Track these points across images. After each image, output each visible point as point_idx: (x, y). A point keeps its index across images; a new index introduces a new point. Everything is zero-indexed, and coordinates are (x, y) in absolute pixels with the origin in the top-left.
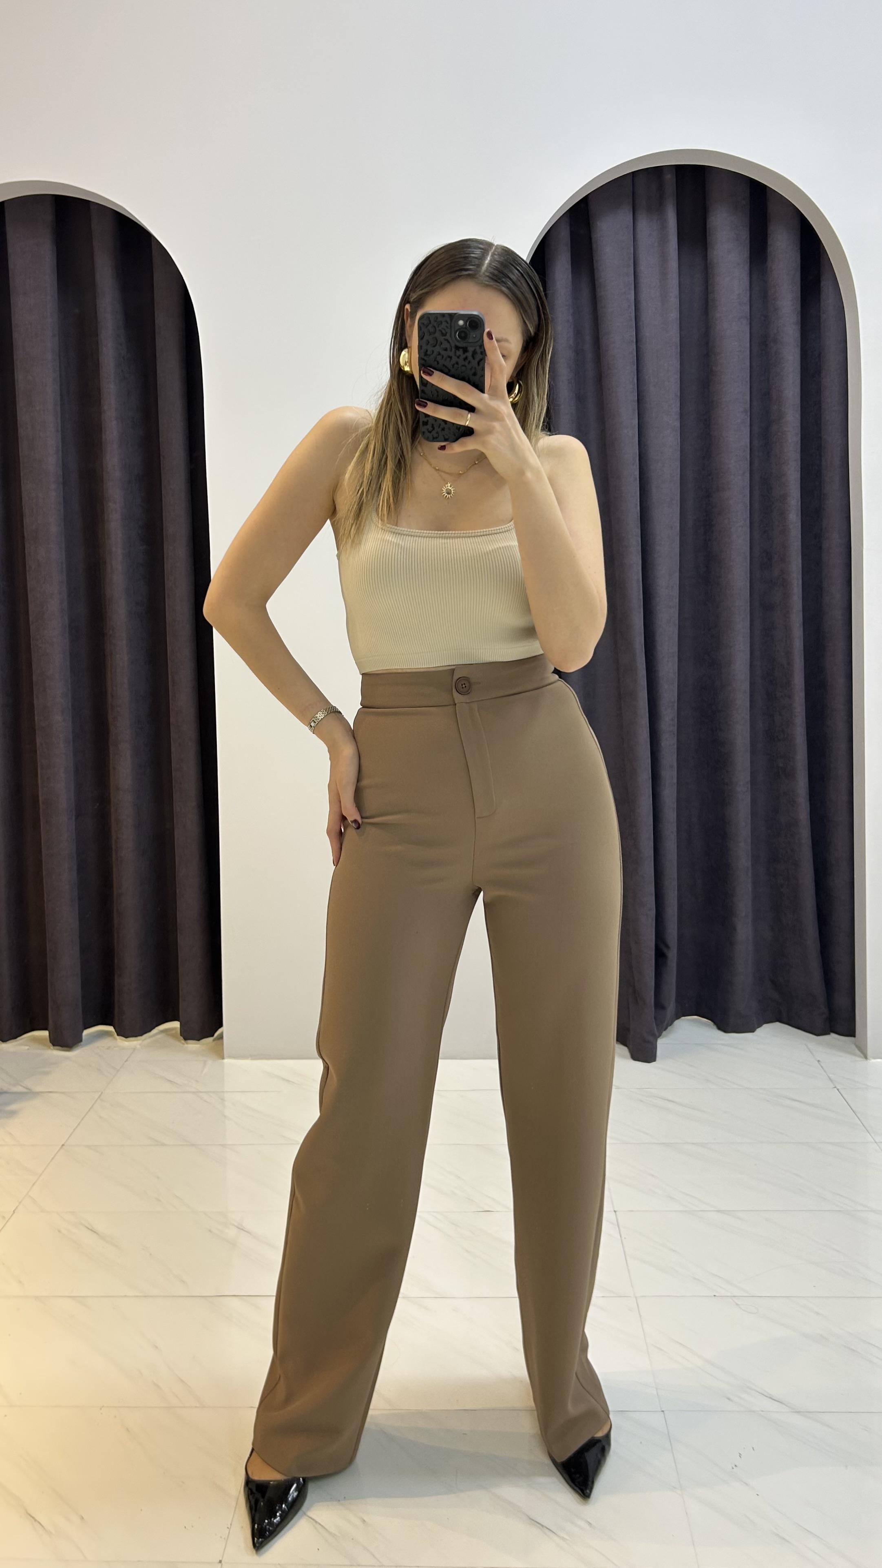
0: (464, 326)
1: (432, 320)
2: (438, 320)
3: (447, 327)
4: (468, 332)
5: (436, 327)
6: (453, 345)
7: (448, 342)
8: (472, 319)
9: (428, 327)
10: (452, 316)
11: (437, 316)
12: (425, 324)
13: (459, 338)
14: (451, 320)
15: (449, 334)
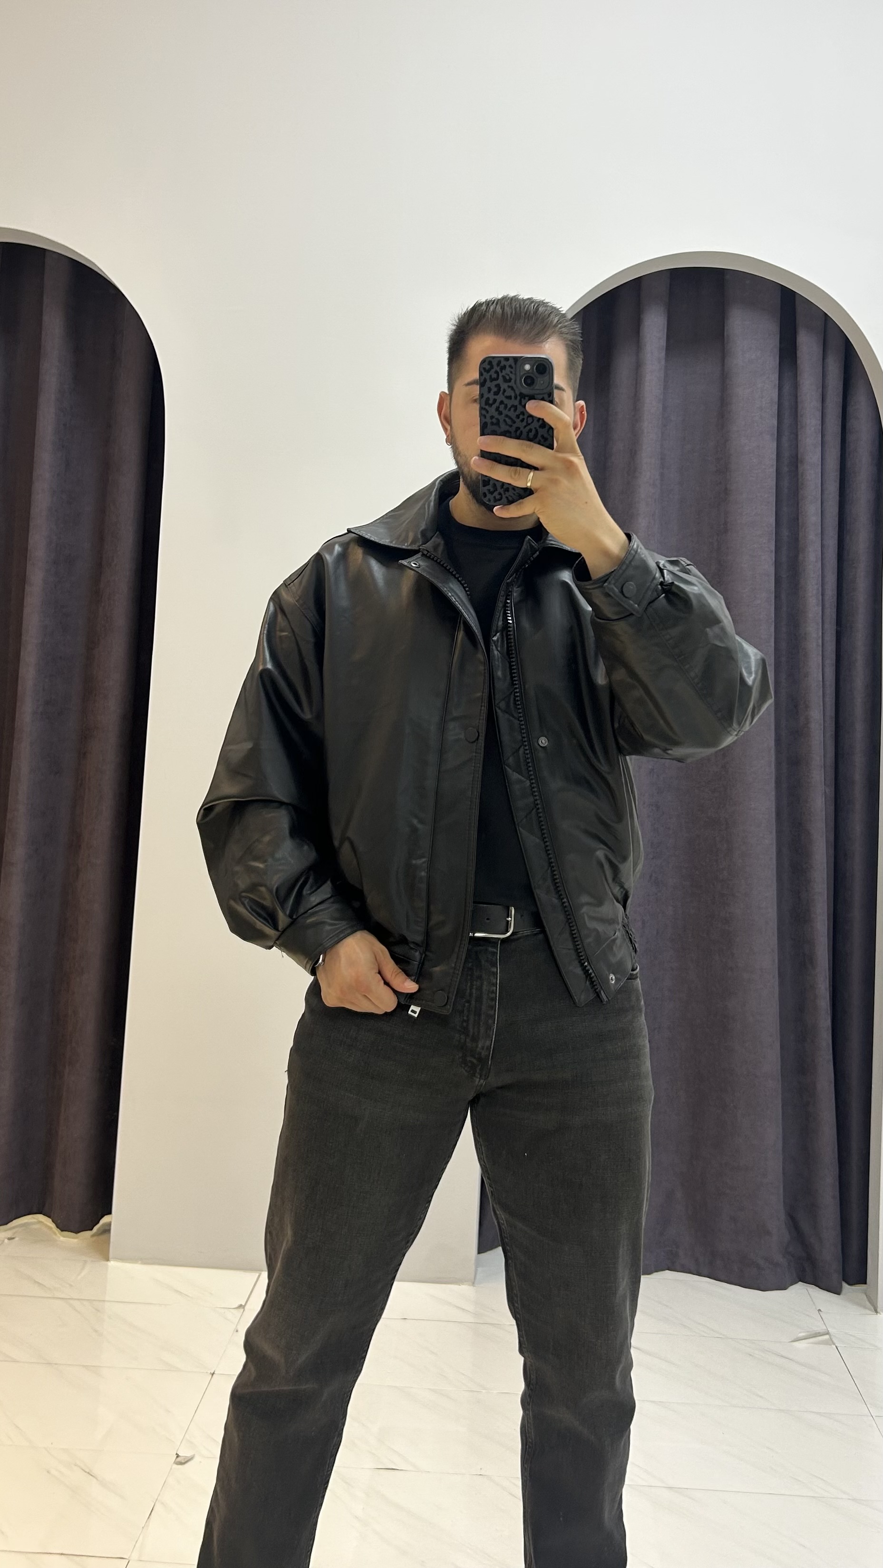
0: (531, 371)
1: (495, 363)
2: (500, 365)
3: (511, 372)
4: (535, 378)
5: (500, 373)
6: (518, 393)
7: (512, 388)
8: (539, 363)
9: (489, 374)
10: (516, 359)
11: (499, 360)
12: (487, 368)
13: (527, 385)
14: (515, 364)
15: (513, 380)
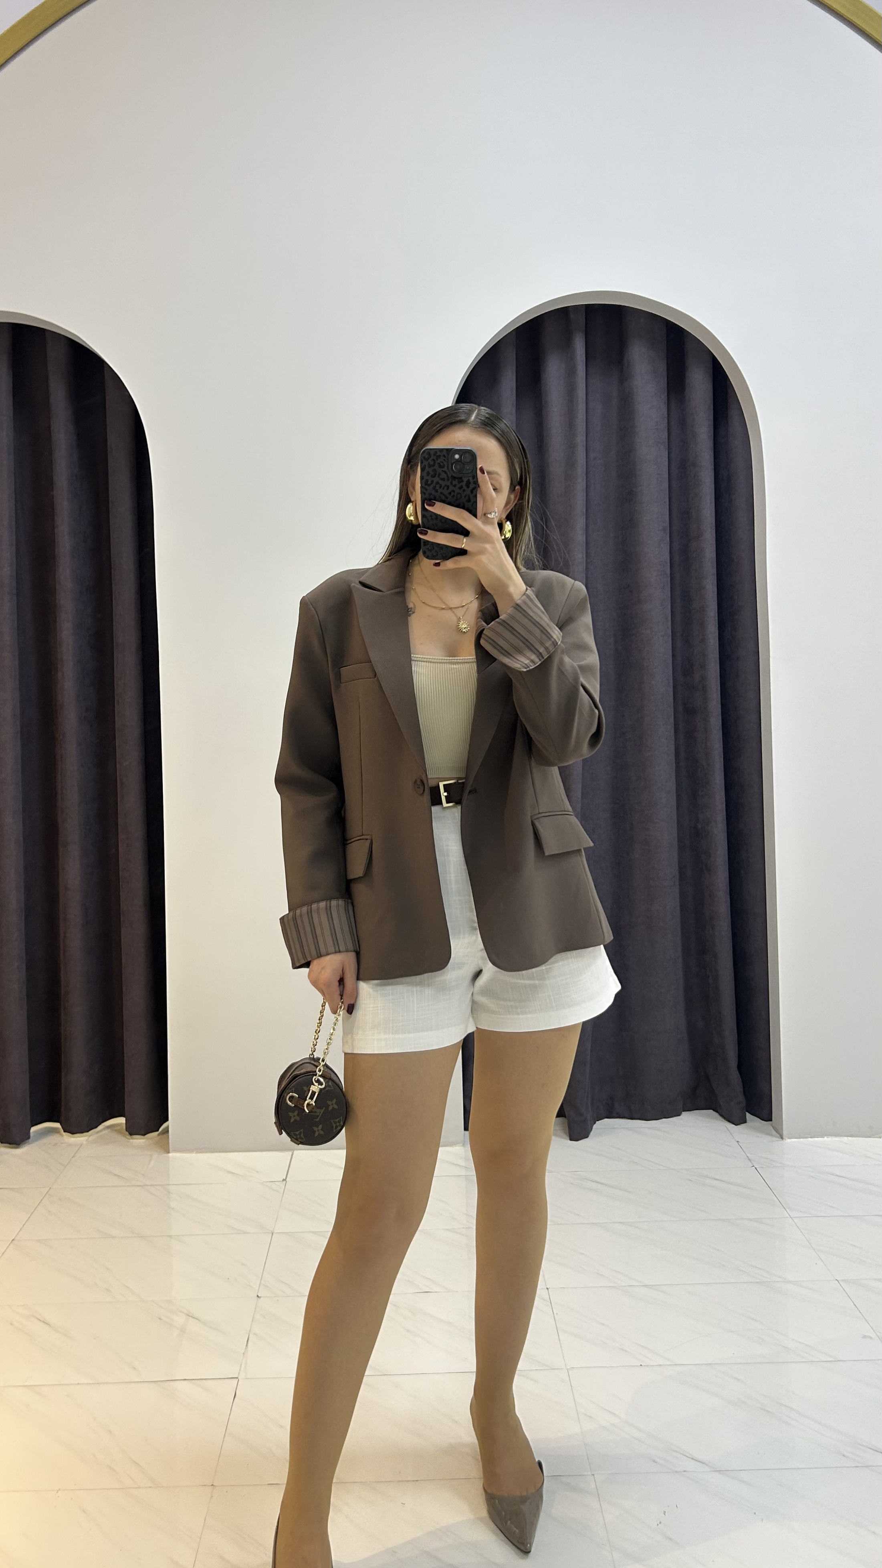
0: (461, 459)
3: (444, 460)
4: (463, 465)
5: (436, 460)
6: (450, 476)
7: (445, 472)
9: (430, 461)
15: (446, 466)
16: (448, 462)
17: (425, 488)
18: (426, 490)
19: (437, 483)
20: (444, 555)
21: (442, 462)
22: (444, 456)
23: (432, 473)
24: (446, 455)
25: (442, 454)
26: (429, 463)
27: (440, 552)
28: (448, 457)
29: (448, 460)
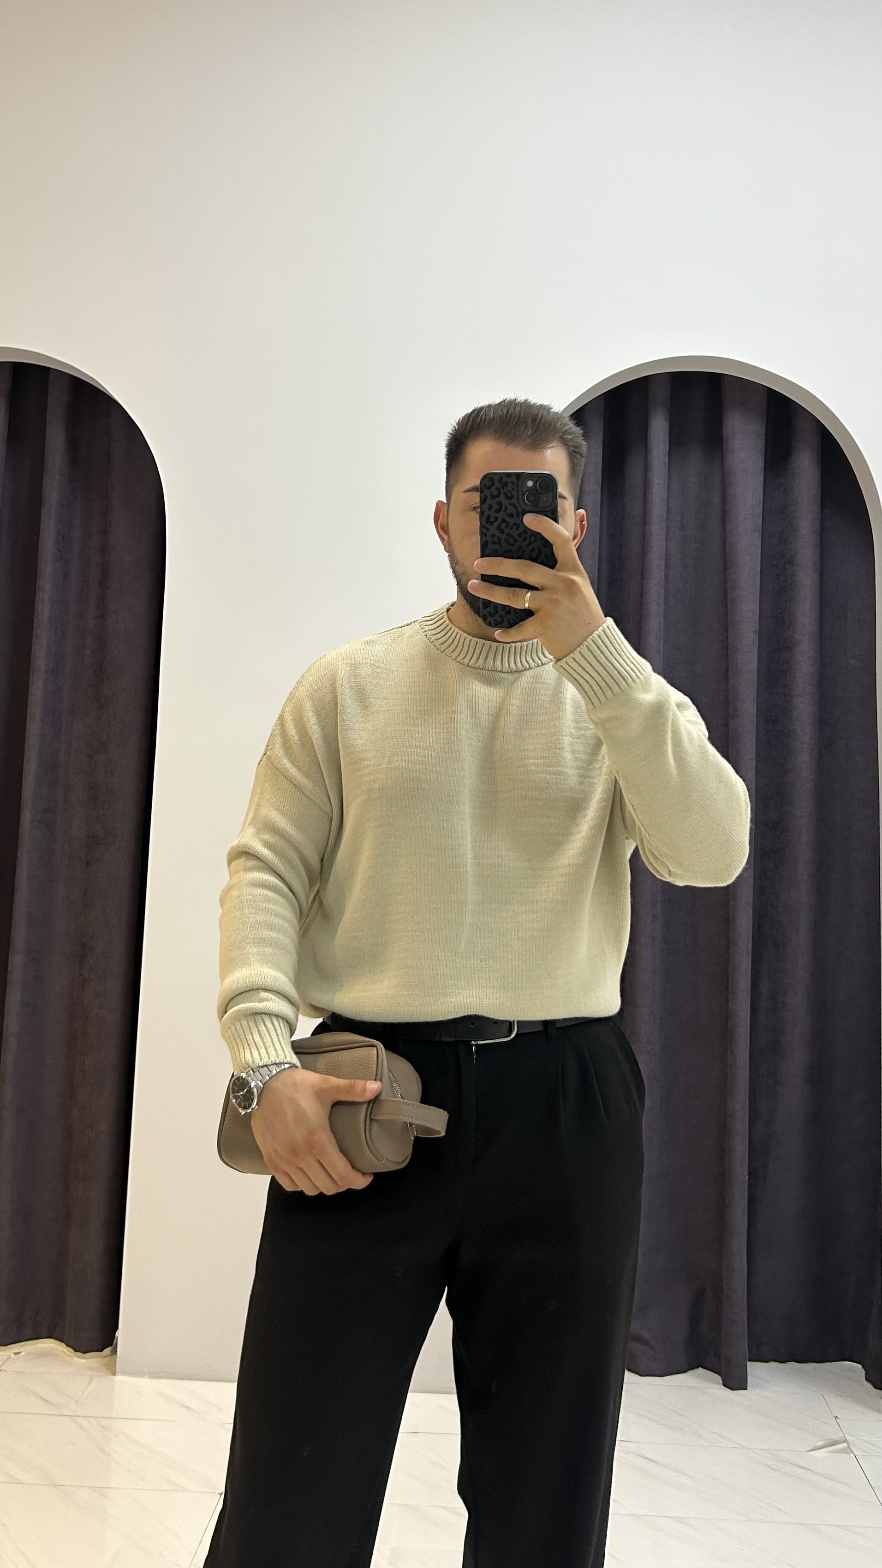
0: (533, 488)
2: (502, 481)
3: (513, 489)
4: (538, 494)
5: (501, 490)
6: (520, 510)
7: (514, 506)
9: (490, 491)
12: (488, 485)
13: (527, 501)
14: (518, 480)
15: (515, 497)
16: (517, 491)
17: (485, 527)
18: (488, 530)
19: (504, 521)
20: (511, 621)
21: (510, 492)
22: (512, 483)
23: (495, 507)
24: (515, 482)
25: (509, 480)
26: (492, 493)
27: (506, 616)
28: (518, 484)
29: (518, 486)
